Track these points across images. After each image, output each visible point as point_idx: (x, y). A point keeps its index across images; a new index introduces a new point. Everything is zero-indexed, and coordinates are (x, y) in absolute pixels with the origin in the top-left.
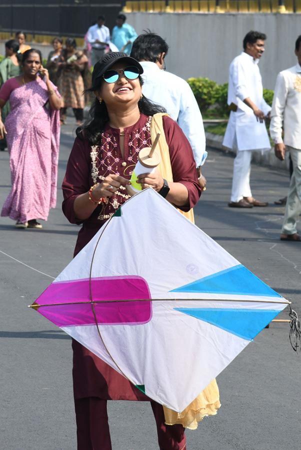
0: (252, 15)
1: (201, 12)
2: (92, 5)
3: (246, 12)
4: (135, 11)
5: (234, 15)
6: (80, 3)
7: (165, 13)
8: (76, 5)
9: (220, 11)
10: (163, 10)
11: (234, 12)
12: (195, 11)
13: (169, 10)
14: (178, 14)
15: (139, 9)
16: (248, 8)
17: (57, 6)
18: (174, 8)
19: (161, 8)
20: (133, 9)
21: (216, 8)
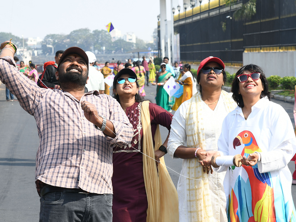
0: (293, 52)
1: (274, 51)
2: (233, 50)
3: (290, 51)
4: (249, 52)
5: (286, 52)
6: (228, 50)
7: (260, 52)
8: (226, 51)
9: (281, 51)
10: (259, 51)
11: (286, 51)
12: (271, 51)
13: (262, 51)
14: (265, 53)
15: (250, 51)
16: (291, 49)
17: (219, 51)
18: (264, 50)
19: (259, 50)
20: (248, 51)
21: (279, 50)
